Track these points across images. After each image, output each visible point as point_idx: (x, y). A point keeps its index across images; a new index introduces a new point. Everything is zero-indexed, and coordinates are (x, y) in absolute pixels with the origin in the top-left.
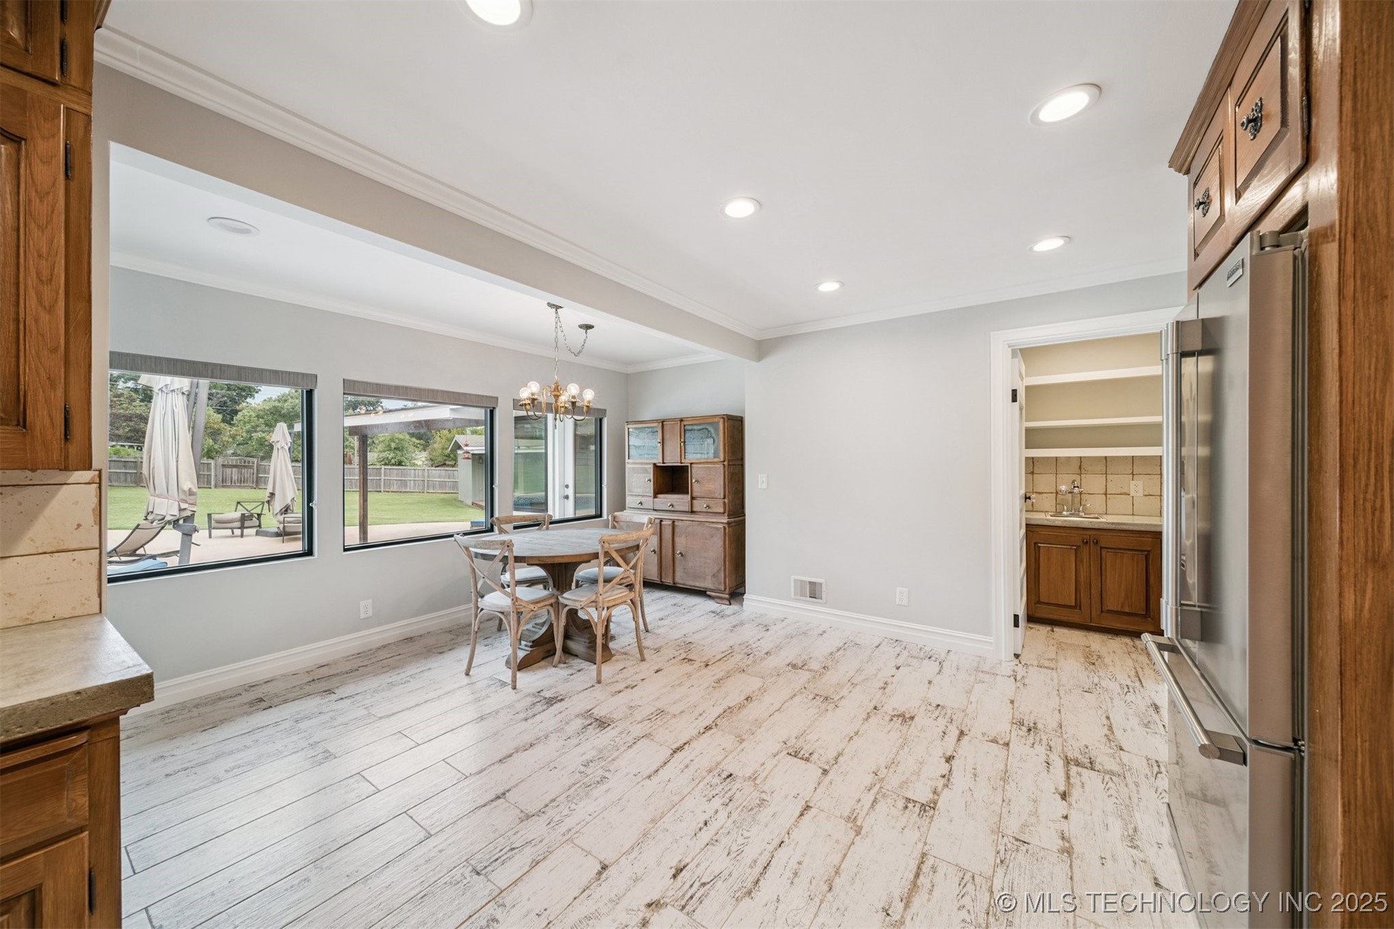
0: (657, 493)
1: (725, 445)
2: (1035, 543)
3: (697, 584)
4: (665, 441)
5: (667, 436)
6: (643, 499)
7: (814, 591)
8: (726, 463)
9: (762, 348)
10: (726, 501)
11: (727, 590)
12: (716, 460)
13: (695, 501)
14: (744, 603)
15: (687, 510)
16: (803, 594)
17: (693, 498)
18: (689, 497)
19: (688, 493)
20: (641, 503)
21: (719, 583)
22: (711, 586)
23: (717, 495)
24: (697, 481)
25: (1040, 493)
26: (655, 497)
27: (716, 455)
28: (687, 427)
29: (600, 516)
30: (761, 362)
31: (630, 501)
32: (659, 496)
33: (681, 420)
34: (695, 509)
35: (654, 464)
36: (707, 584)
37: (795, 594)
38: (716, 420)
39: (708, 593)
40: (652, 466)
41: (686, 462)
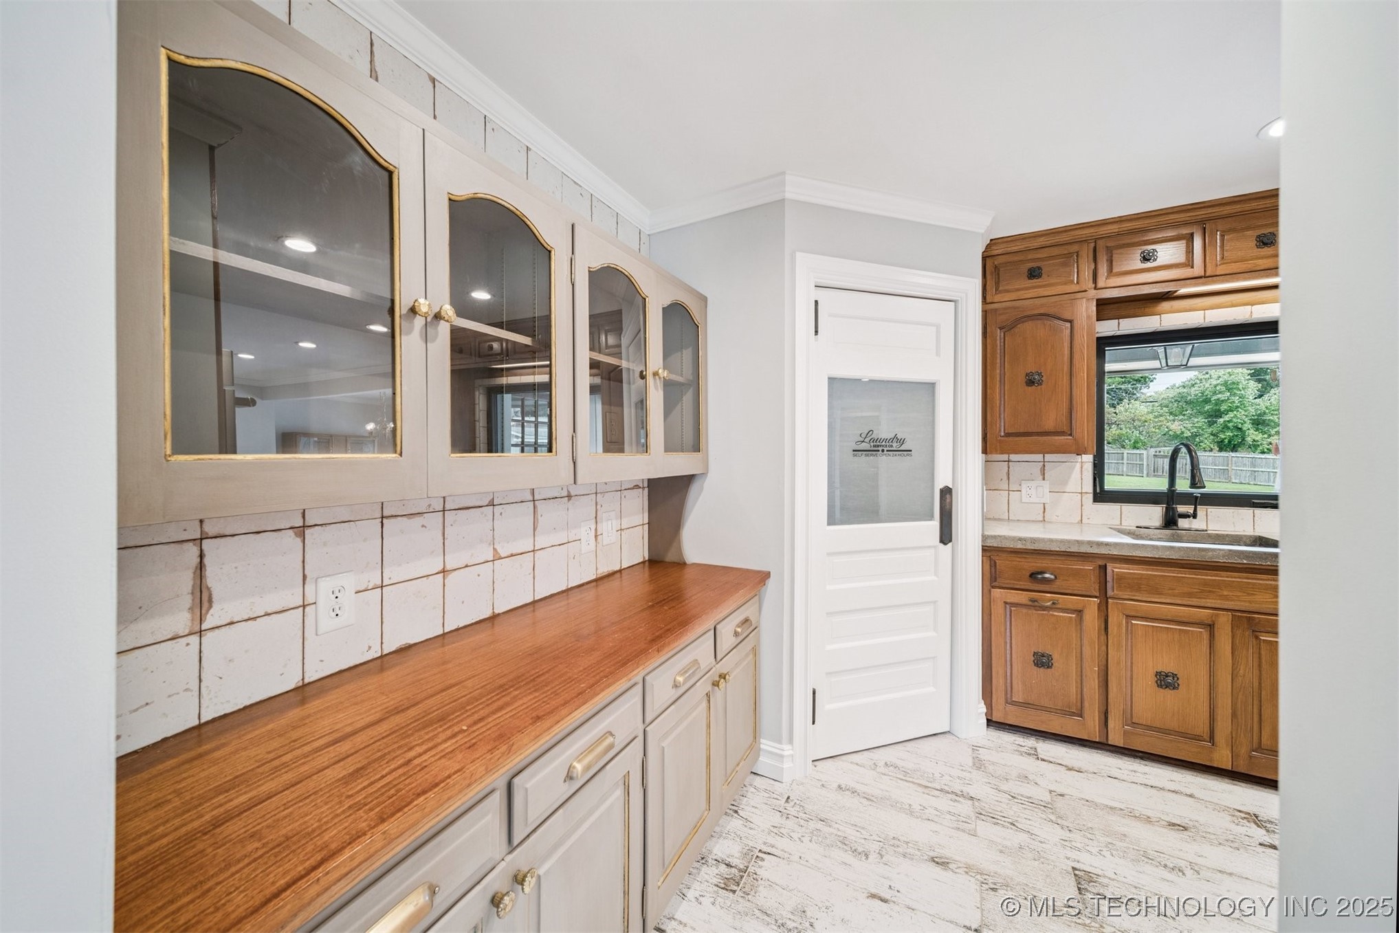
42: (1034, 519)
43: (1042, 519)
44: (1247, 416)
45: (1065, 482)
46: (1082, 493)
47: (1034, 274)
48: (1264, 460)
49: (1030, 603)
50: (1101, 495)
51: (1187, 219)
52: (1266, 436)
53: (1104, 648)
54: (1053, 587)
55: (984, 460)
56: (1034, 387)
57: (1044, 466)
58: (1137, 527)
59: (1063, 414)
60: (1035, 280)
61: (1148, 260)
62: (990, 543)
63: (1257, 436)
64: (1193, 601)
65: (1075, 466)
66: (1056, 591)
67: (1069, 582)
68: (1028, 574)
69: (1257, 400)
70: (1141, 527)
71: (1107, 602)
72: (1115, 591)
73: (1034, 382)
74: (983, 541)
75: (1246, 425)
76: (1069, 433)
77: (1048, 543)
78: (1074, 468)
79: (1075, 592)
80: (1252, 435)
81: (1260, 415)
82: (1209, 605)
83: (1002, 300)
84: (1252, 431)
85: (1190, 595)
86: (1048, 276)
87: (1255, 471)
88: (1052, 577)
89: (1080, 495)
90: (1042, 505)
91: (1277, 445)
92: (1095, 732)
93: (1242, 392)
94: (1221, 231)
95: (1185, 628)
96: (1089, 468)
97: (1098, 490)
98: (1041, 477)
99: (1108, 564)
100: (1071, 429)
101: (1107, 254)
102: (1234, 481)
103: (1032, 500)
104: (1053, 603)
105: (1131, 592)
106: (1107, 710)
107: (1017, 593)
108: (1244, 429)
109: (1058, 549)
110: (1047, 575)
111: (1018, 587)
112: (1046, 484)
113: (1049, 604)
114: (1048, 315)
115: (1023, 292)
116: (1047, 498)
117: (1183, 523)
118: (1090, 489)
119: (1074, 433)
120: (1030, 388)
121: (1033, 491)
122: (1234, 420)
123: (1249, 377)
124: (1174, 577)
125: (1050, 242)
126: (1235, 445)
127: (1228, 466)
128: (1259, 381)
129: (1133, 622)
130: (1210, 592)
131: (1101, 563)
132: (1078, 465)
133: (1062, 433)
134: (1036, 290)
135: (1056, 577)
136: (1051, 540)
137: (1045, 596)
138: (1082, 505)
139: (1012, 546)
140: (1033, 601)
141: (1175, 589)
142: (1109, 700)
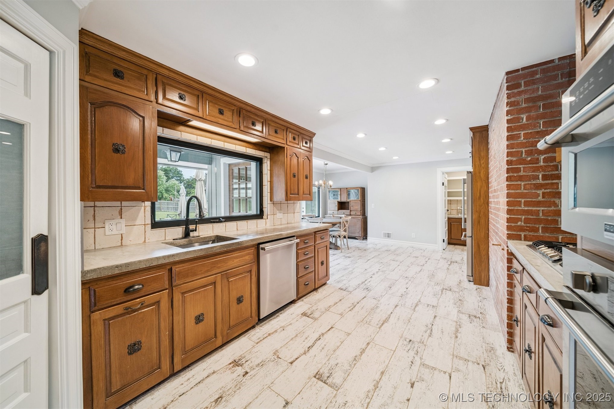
0: (339, 209)
1: (361, 196)
2: (450, 223)
3: (353, 235)
4: (341, 195)
5: (342, 193)
6: (334, 211)
7: (389, 236)
8: (361, 201)
9: (373, 169)
10: (361, 211)
11: (362, 237)
12: (358, 200)
13: (351, 212)
14: (368, 240)
15: (348, 214)
16: (385, 236)
17: (350, 211)
18: (349, 211)
19: (349, 210)
20: (333, 213)
21: (360, 235)
22: (357, 236)
23: (358, 210)
24: (352, 206)
25: (453, 210)
26: (338, 211)
27: (358, 198)
28: (349, 191)
29: (319, 217)
30: (372, 173)
31: (329, 212)
32: (339, 210)
33: (347, 189)
34: (351, 214)
35: (338, 201)
36: (356, 235)
37: (383, 237)
38: (358, 189)
39: (356, 238)
40: (337, 202)
41: (348, 200)
42: (115, 246)
43: (120, 244)
44: (164, 188)
45: (135, 219)
46: (145, 225)
47: (118, 74)
48: (170, 203)
49: (126, 311)
50: (156, 225)
51: (197, 87)
52: (169, 195)
53: (171, 317)
54: (142, 293)
55: (83, 206)
56: (119, 154)
57: (121, 209)
58: (173, 240)
59: (139, 176)
60: (118, 79)
61: (182, 99)
62: (89, 277)
63: (166, 195)
64: (208, 274)
65: (141, 209)
66: (144, 295)
67: (151, 286)
68: (123, 291)
69: (166, 183)
70: (175, 240)
71: (172, 289)
72: (177, 282)
73: (119, 151)
74: (82, 277)
75: (163, 191)
76: (143, 188)
77: (138, 264)
78: (141, 210)
79: (155, 291)
80: (165, 195)
81: (167, 188)
82: (214, 273)
83: (92, 82)
84: (165, 193)
85: (208, 271)
86: (128, 81)
87: (168, 207)
88: (141, 286)
89: (144, 226)
90: (121, 235)
91: (171, 198)
92: (167, 371)
93: (162, 179)
94: (209, 101)
95: (206, 288)
96: (149, 209)
97: (153, 223)
98: (119, 217)
99: (172, 267)
100: (144, 185)
101: (162, 85)
102: (162, 211)
103: (113, 233)
104: (142, 304)
105: (184, 279)
106: (173, 353)
107: (113, 309)
108: (163, 193)
109: (145, 266)
110: (136, 287)
111: (115, 303)
112: (123, 221)
113: (139, 306)
114: (129, 108)
115: (110, 83)
116: (124, 230)
117: (192, 234)
118: (150, 222)
119: (146, 188)
120: (116, 154)
121: (114, 227)
122: (160, 189)
123: (164, 174)
124: (201, 264)
125: (130, 58)
126: (160, 198)
127: (160, 205)
128: (166, 176)
129: (185, 295)
130: (214, 267)
131: (169, 267)
132: (143, 208)
133: (139, 188)
134: (120, 87)
135: (143, 286)
136: (140, 262)
137: (136, 302)
138: (145, 232)
139: (110, 274)
140: (126, 309)
141: (202, 271)
142: (174, 347)
